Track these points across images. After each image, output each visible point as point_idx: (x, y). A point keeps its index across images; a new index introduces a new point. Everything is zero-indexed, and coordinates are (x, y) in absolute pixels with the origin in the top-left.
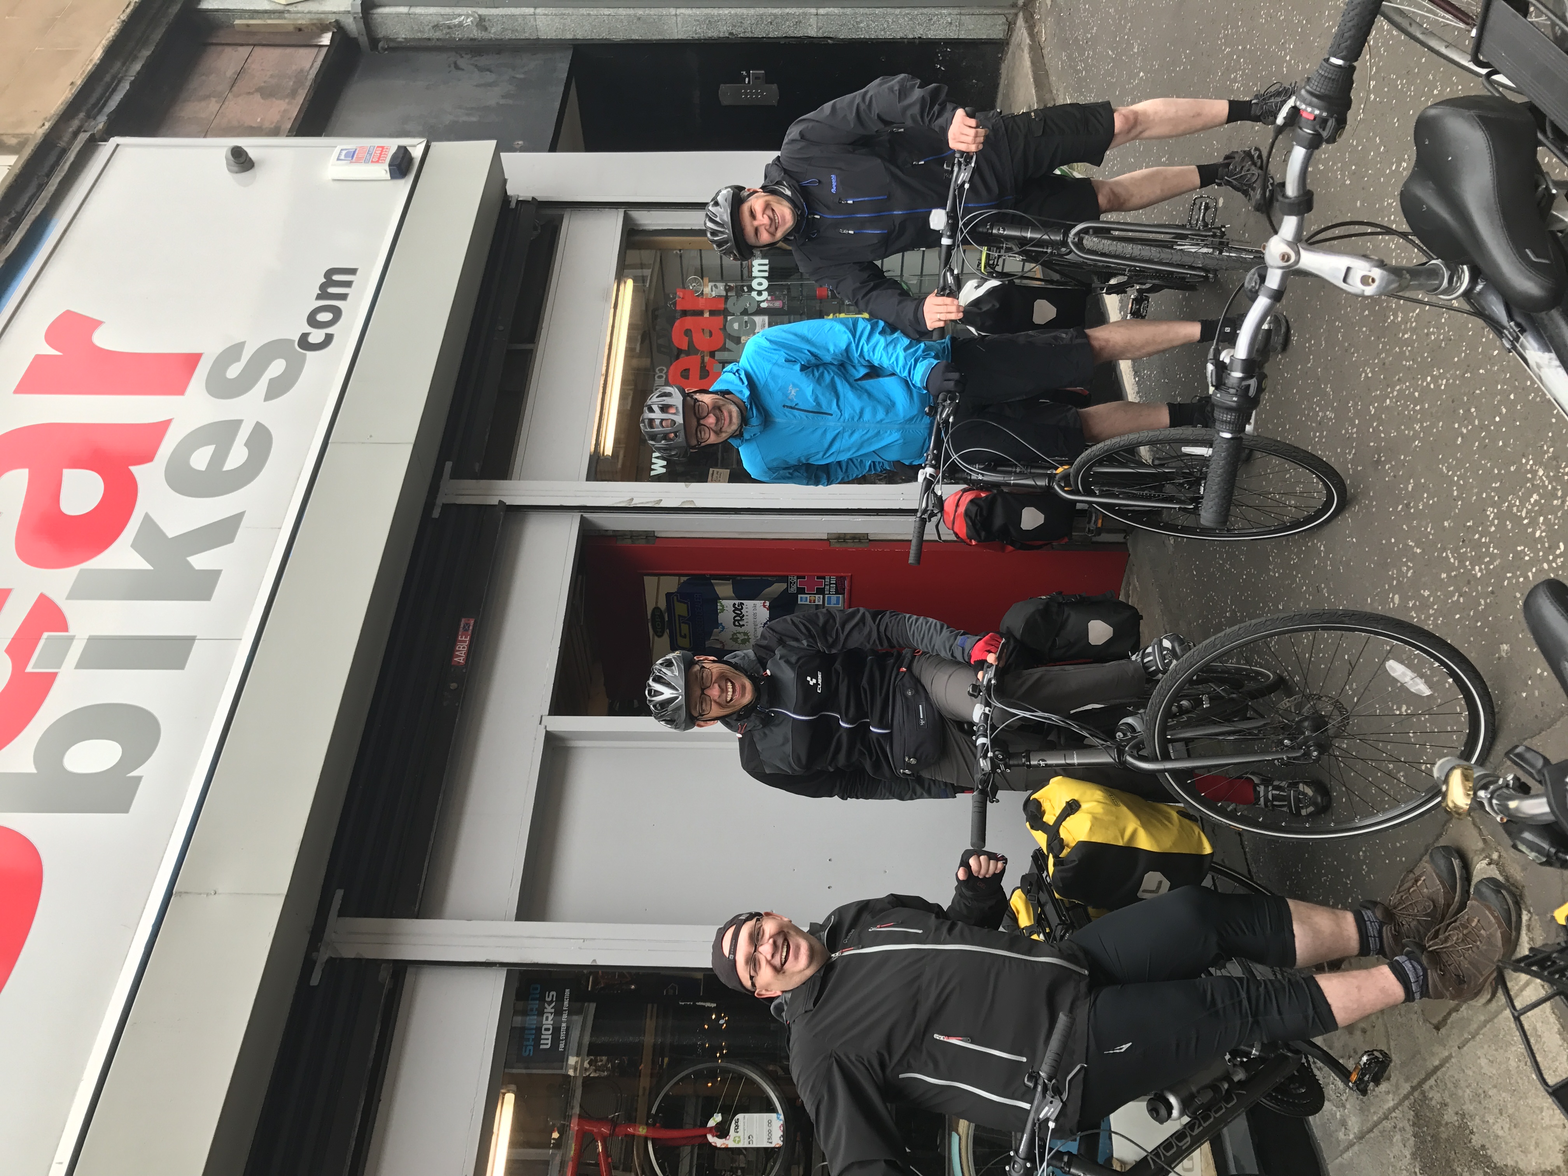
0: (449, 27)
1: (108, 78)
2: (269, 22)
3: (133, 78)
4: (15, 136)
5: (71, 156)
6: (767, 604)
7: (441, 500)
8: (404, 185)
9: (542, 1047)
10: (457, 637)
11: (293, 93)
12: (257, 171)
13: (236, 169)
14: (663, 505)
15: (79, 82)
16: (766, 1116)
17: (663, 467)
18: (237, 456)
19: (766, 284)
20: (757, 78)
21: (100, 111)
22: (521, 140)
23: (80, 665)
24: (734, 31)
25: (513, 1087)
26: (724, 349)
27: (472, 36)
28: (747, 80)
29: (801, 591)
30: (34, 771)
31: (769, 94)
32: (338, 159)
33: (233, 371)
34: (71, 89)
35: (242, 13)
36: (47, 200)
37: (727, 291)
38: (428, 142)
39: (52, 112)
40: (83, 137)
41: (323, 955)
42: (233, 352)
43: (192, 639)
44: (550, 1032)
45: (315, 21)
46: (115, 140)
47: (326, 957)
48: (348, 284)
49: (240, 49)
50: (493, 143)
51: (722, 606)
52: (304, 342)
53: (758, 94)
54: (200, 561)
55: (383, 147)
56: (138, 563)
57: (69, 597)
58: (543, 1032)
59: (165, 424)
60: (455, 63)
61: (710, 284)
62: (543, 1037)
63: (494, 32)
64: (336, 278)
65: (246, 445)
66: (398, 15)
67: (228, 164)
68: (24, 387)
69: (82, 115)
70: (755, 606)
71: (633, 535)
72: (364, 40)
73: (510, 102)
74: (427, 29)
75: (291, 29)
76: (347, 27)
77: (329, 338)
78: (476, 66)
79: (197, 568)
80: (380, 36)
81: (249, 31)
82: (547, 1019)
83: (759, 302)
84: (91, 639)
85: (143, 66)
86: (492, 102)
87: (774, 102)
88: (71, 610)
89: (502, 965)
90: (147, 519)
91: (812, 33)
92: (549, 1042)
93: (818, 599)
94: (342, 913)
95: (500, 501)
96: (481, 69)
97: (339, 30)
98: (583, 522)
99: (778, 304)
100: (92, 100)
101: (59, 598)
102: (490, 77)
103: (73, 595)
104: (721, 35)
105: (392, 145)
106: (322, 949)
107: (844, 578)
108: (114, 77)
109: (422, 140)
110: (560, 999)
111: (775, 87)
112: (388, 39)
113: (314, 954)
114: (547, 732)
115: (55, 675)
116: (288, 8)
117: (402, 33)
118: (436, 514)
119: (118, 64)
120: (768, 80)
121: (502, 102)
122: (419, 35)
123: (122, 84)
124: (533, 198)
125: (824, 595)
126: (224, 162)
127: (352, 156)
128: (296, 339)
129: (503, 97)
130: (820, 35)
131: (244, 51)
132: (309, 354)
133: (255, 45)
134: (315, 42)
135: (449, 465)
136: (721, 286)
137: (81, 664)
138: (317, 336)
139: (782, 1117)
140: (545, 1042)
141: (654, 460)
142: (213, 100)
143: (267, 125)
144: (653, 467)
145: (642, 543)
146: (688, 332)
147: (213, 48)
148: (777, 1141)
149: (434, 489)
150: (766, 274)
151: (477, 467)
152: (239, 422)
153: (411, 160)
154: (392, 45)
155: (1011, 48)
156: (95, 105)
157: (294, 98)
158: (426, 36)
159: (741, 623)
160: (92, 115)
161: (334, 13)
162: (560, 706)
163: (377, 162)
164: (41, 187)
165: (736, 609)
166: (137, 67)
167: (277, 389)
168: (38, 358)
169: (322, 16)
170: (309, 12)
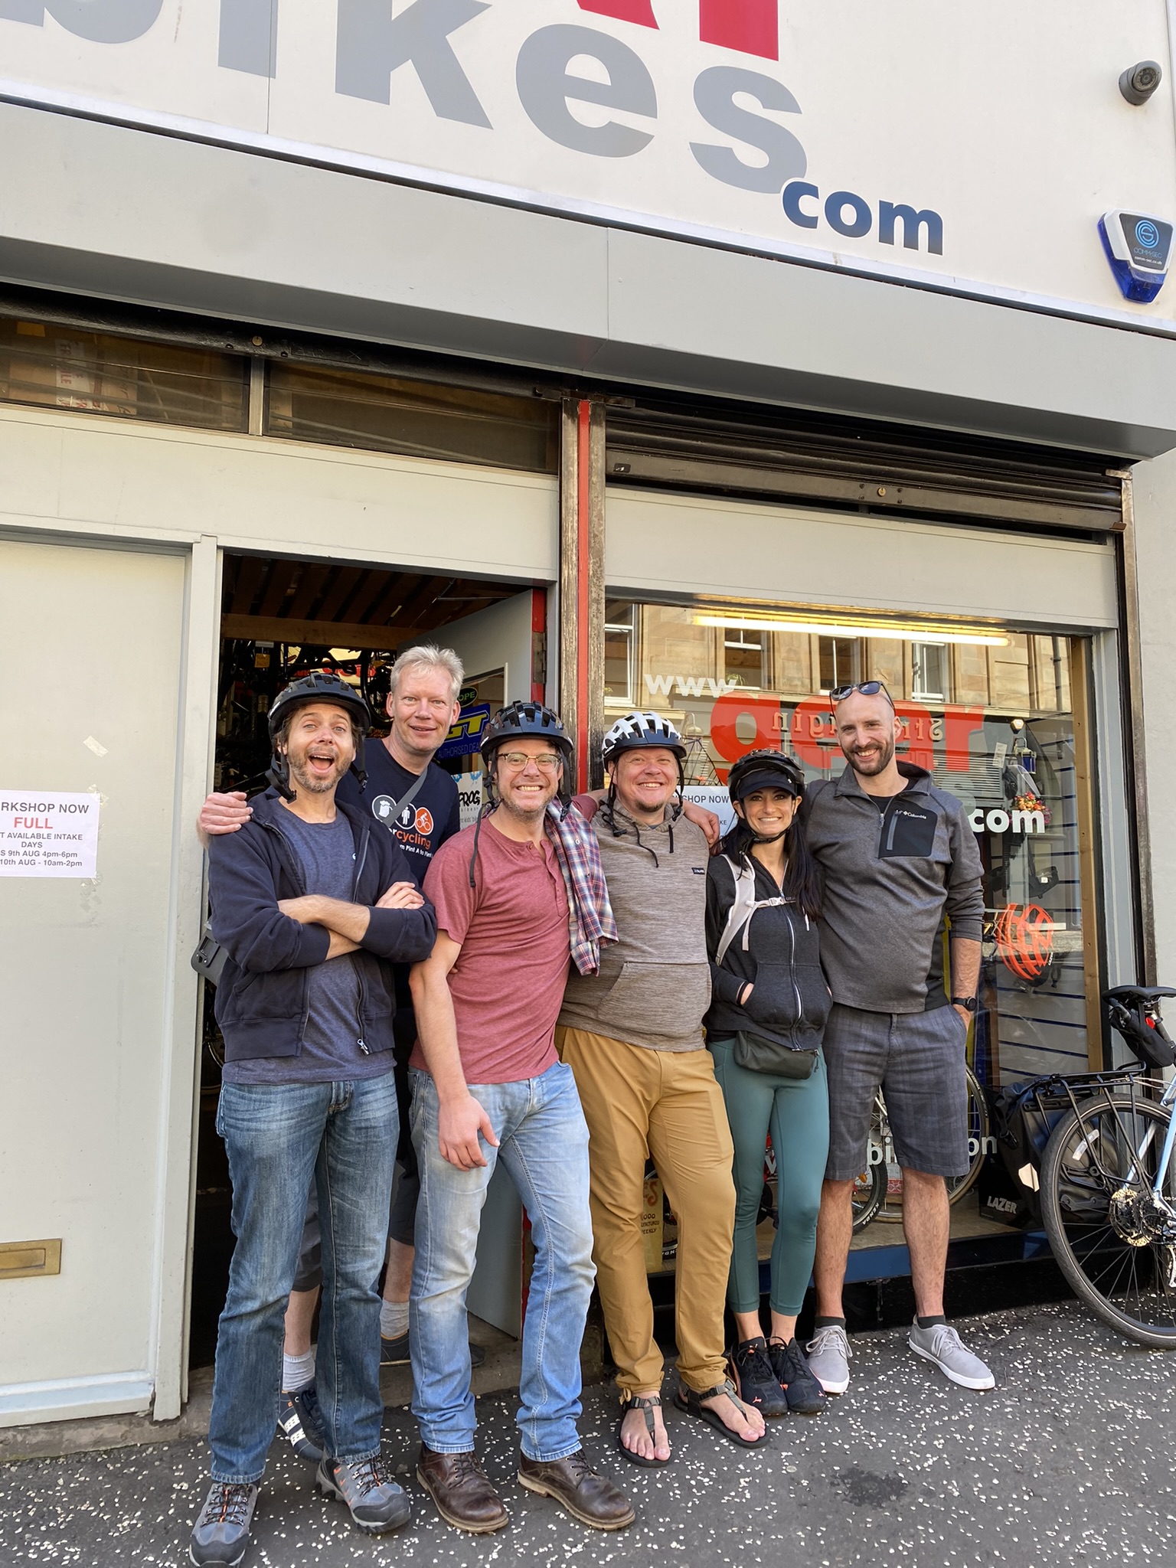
18: (588, 114)
33: (745, 101)
42: (778, 96)
43: (270, 72)
48: (911, 242)
52: (800, 190)
54: (405, 76)
59: (650, 21)
64: (923, 228)
65: (612, 124)
67: (1132, 67)
77: (811, 223)
79: (393, 73)
114: (192, 543)
126: (1134, 61)
128: (808, 180)
132: (776, 197)
138: (809, 206)
150: (1017, 829)
162: (238, 561)
167: (713, 158)
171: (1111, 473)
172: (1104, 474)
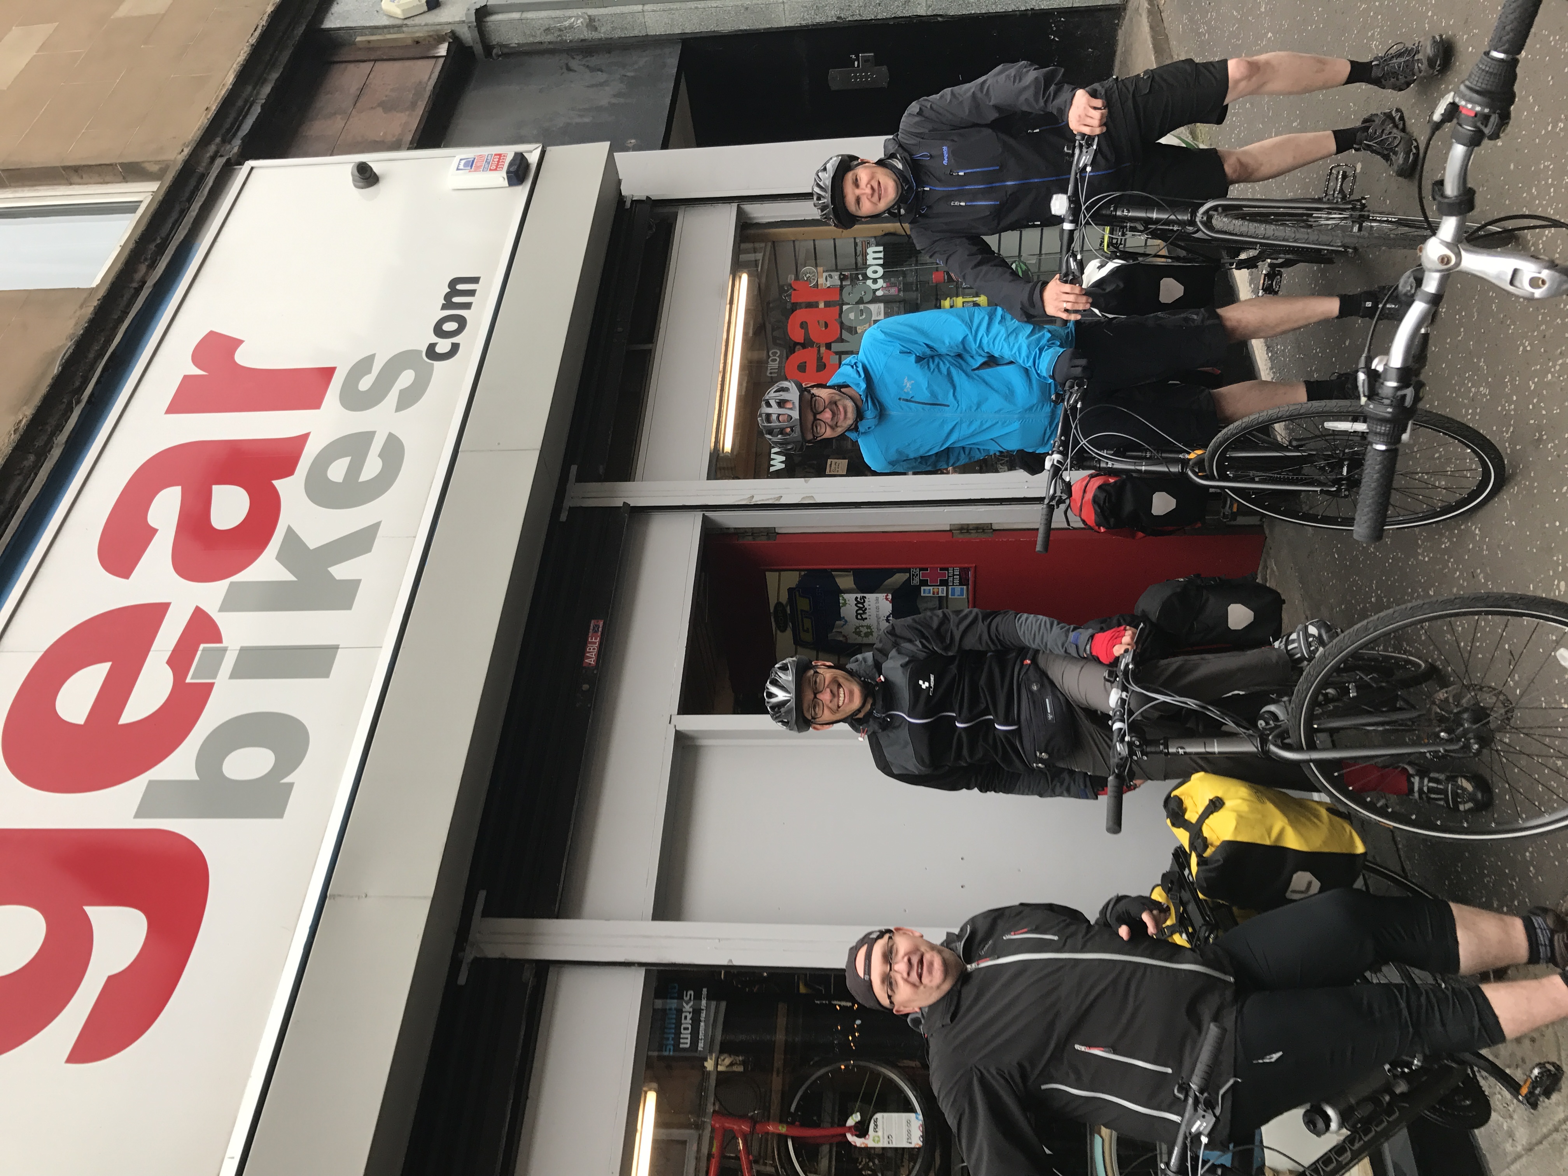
0: (560, 30)
1: (240, 103)
2: (389, 36)
3: (263, 101)
4: (157, 162)
5: (210, 181)
6: (890, 596)
7: (568, 503)
8: (522, 192)
9: (681, 1046)
10: (587, 639)
11: (414, 105)
12: (381, 186)
13: (360, 184)
14: (782, 501)
15: (214, 108)
16: (905, 1116)
17: (782, 462)
18: (372, 467)
19: (881, 271)
20: (866, 60)
21: (234, 135)
22: (632, 138)
23: (234, 675)
24: (842, 15)
25: (655, 1085)
26: (841, 340)
27: (582, 37)
28: (856, 63)
29: (924, 583)
30: (196, 778)
31: (879, 76)
32: (458, 169)
33: (365, 384)
34: (206, 115)
35: (363, 30)
36: (189, 225)
37: (841, 280)
38: (543, 147)
39: (190, 138)
40: (220, 162)
41: (470, 955)
42: (363, 366)
43: (336, 648)
44: (689, 1031)
45: (431, 34)
46: (250, 163)
47: (472, 957)
48: (472, 293)
49: (362, 65)
50: (606, 145)
51: (845, 600)
52: (432, 352)
53: (867, 77)
54: (341, 571)
55: (500, 155)
56: (284, 575)
57: (221, 610)
58: (682, 1031)
59: (304, 438)
60: (567, 64)
61: (825, 274)
62: (682, 1036)
63: (603, 32)
64: (460, 287)
65: (379, 456)
66: (511, 21)
67: (354, 180)
68: (176, 407)
69: (218, 140)
70: (877, 599)
71: (754, 532)
72: (478, 49)
73: (622, 100)
74: (538, 32)
75: (409, 42)
76: (462, 37)
77: (455, 348)
78: (588, 66)
79: (338, 577)
80: (494, 43)
81: (370, 47)
82: (686, 1018)
83: (875, 291)
84: (243, 650)
85: (272, 89)
86: (604, 102)
87: (885, 85)
88: (224, 621)
89: (641, 964)
90: (290, 530)
91: (921, 11)
92: (689, 1041)
93: (942, 591)
94: (486, 914)
95: (624, 503)
96: (592, 69)
97: (455, 40)
98: (705, 519)
99: (893, 291)
100: (227, 125)
101: (212, 609)
102: (601, 77)
103: (225, 607)
104: (830, 20)
105: (509, 151)
106: (468, 949)
107: (968, 569)
108: (246, 101)
109: (537, 145)
110: (698, 997)
111: (884, 69)
112: (501, 46)
113: (460, 954)
114: (677, 732)
115: (212, 685)
116: (406, 22)
117: (514, 39)
118: (563, 517)
119: (249, 88)
120: (878, 62)
121: (614, 101)
122: (531, 40)
123: (253, 108)
124: (648, 197)
125: (947, 585)
126: (351, 178)
127: (470, 164)
128: (424, 349)
129: (615, 96)
130: (929, 13)
131: (366, 67)
132: (437, 364)
133: (375, 61)
134: (432, 53)
135: (574, 469)
136: (836, 275)
137: (236, 674)
138: (444, 346)
139: (921, 1117)
140: (685, 1041)
141: (773, 456)
142: (339, 117)
143: (390, 138)
144: (772, 462)
145: (762, 540)
146: (803, 325)
147: (337, 66)
148: (916, 1140)
149: (561, 493)
150: (881, 262)
151: (601, 470)
152: (372, 434)
153: (527, 166)
154: (506, 50)
155: (1128, 12)
156: (229, 130)
157: (414, 111)
158: (538, 40)
159: (864, 616)
160: (227, 140)
161: (450, 23)
162: (689, 705)
163: (496, 170)
164: (183, 213)
165: (858, 603)
166: (267, 89)
167: (408, 399)
168: (186, 377)
169: (438, 27)
170: (426, 25)
171: (626, 208)
172: (626, 212)
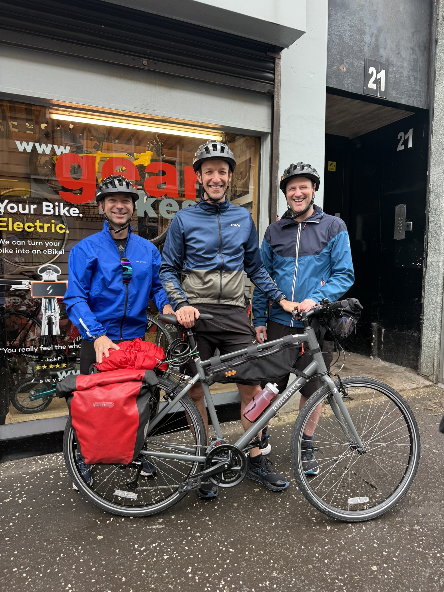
17: (25, 149)
20: (408, 226)
53: (400, 227)
87: (396, 237)
91: (429, 259)
104: (431, 203)
111: (403, 237)
120: (407, 233)
130: (428, 263)
141: (31, 144)
144: (24, 143)
171: (269, 54)
172: (266, 54)
